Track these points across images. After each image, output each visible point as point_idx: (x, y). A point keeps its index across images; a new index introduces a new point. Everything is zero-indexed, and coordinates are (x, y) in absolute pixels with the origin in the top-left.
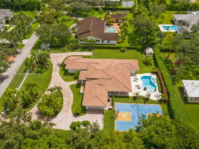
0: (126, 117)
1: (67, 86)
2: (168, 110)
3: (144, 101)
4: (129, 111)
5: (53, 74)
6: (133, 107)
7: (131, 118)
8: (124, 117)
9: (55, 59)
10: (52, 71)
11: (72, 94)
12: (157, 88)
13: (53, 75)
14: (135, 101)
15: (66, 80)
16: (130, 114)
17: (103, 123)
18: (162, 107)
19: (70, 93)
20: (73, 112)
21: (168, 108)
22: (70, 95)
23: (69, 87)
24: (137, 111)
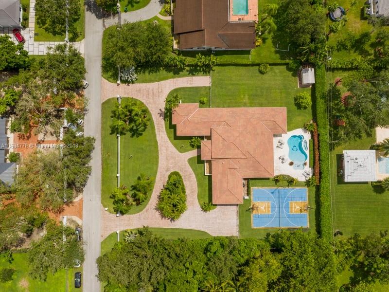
0: (265, 208)
1: (184, 161)
2: (316, 194)
3: (287, 184)
4: (268, 199)
5: (157, 136)
6: (273, 193)
7: (270, 209)
8: (262, 208)
9: (151, 101)
10: (155, 130)
11: (194, 176)
12: (308, 161)
13: (158, 139)
14: (276, 184)
15: (181, 150)
16: (270, 204)
17: (238, 218)
18: (310, 191)
19: (191, 174)
20: (200, 204)
21: (316, 191)
22: (192, 178)
23: (187, 163)
24: (277, 199)
